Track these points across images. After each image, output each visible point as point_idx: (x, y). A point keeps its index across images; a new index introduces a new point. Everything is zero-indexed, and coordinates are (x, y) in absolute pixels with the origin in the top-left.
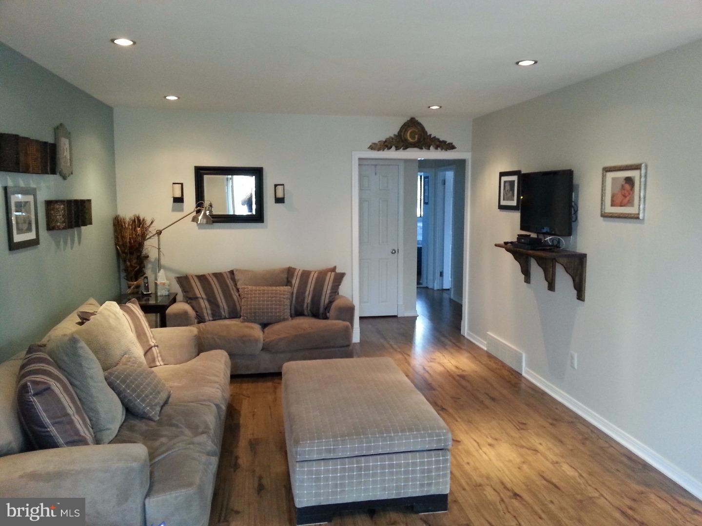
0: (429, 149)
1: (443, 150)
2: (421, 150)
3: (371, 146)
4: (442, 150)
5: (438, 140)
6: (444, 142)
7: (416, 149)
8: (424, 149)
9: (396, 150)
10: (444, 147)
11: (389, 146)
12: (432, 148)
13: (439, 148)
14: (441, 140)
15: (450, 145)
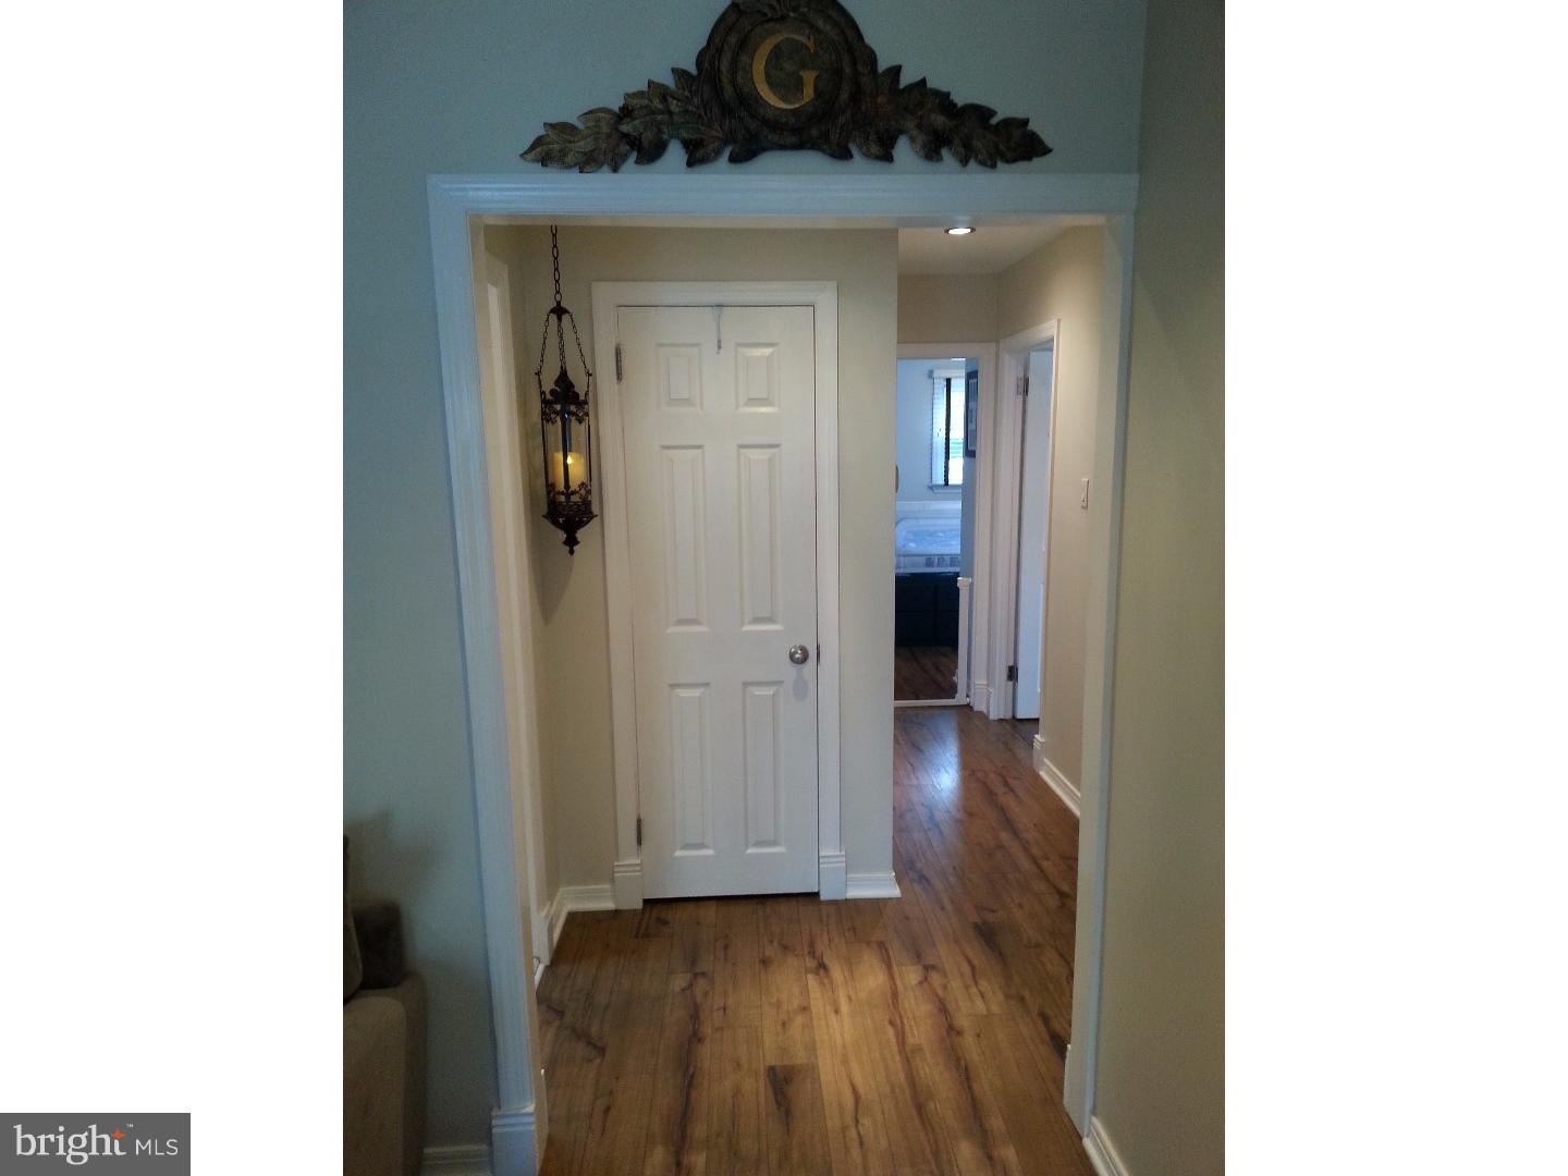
0: (887, 157)
1: (972, 164)
2: (840, 165)
3: (538, 142)
4: (964, 162)
5: (943, 101)
6: (982, 113)
7: (812, 160)
8: (858, 159)
9: (690, 164)
10: (977, 144)
11: (648, 137)
12: (903, 150)
13: (945, 152)
14: (961, 98)
15: (1017, 133)
